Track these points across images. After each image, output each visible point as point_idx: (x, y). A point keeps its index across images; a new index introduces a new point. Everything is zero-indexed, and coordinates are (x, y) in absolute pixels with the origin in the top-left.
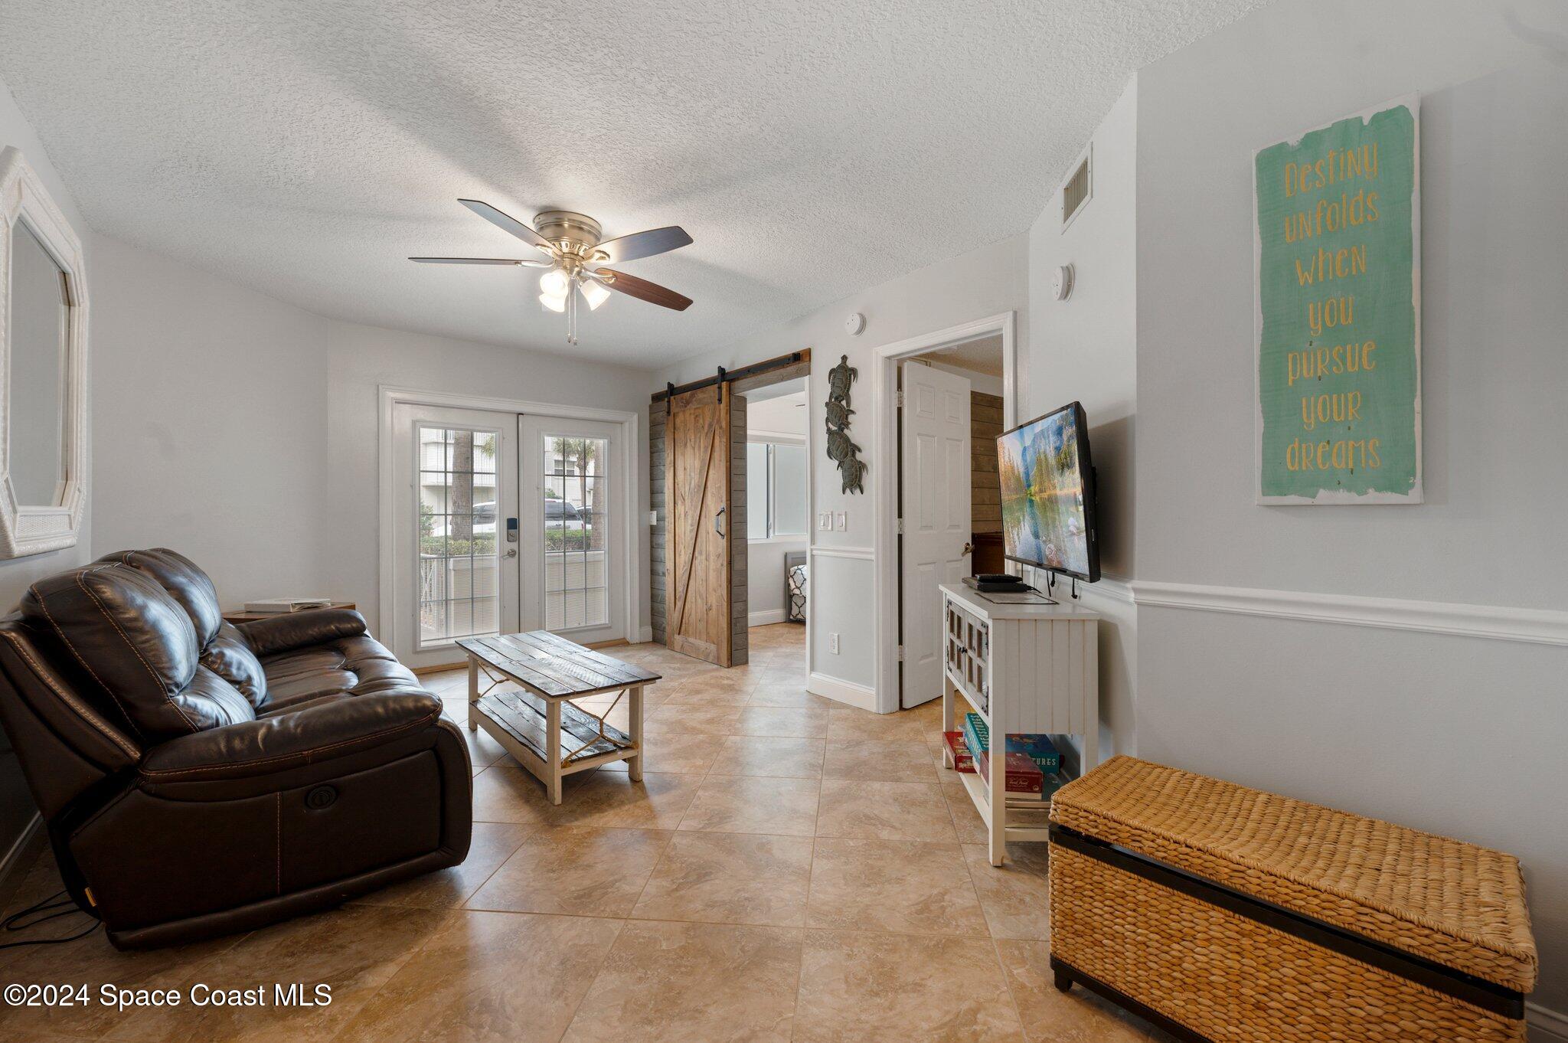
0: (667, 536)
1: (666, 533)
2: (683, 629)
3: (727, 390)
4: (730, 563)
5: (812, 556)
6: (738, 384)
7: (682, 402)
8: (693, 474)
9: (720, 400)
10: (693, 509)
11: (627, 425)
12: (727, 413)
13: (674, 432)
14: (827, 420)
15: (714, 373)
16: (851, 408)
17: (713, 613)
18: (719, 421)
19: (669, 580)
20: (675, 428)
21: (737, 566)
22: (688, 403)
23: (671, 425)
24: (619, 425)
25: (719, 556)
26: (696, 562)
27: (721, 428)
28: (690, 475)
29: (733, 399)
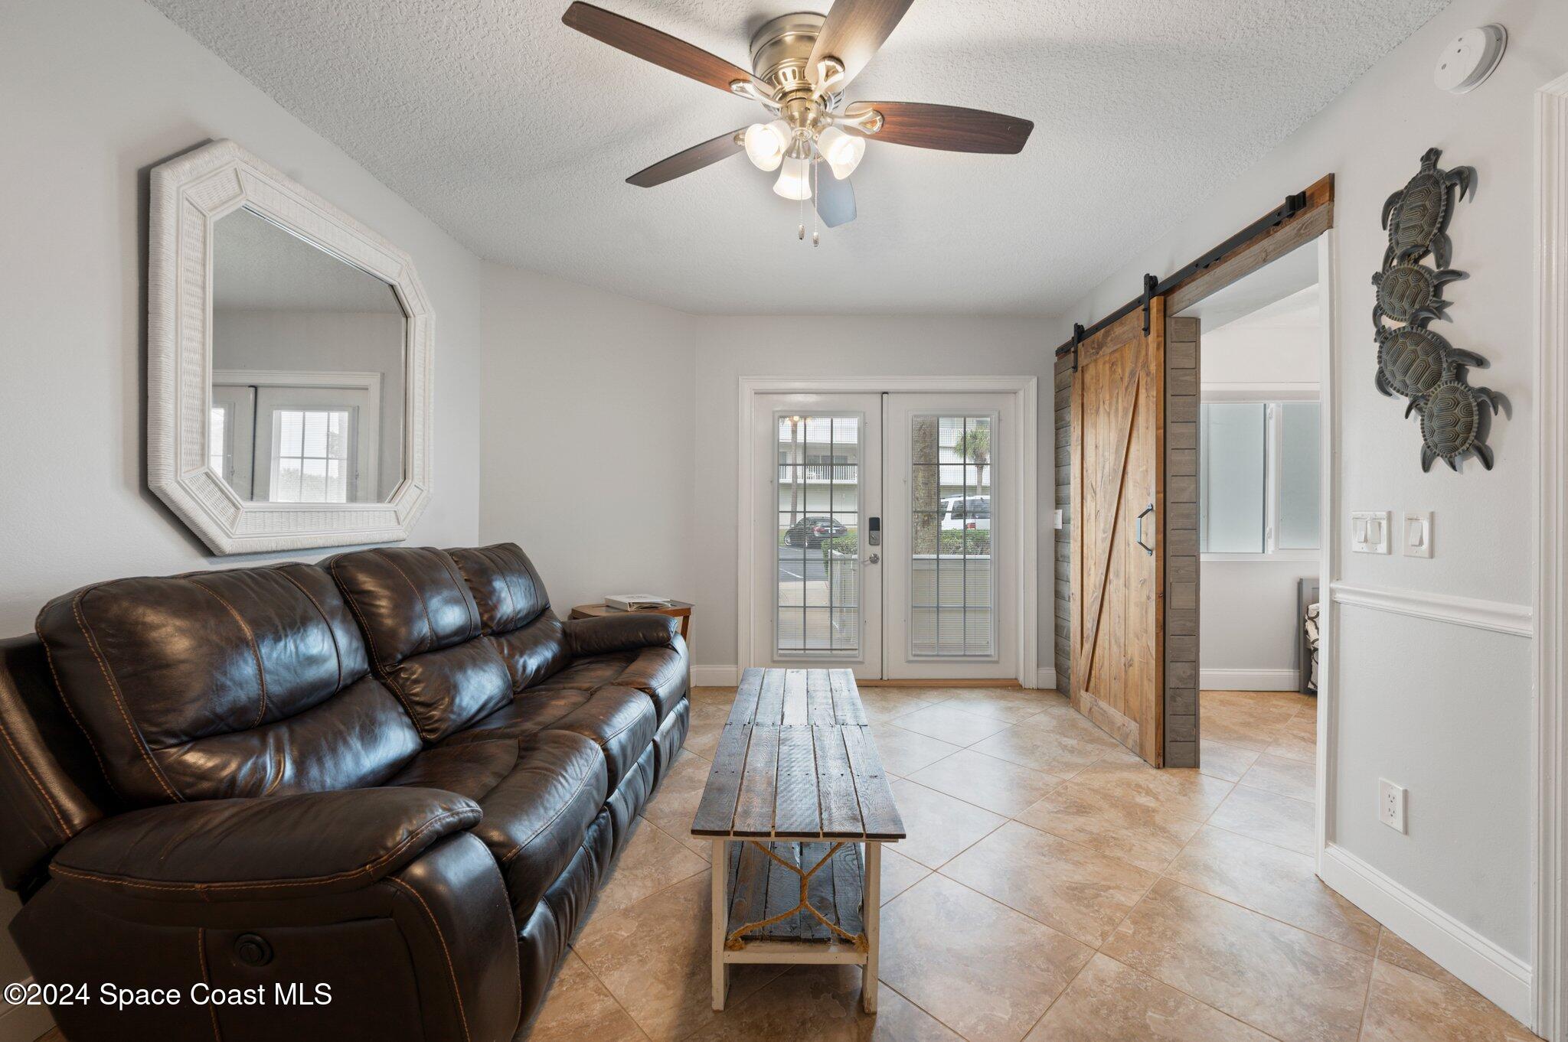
0: (1072, 545)
1: (1072, 541)
2: (1092, 684)
3: (1158, 311)
4: (1163, 597)
5: (1334, 604)
6: (1178, 296)
7: (1093, 348)
8: (1107, 454)
9: (1147, 330)
10: (1106, 506)
11: (1021, 394)
12: (1158, 349)
13: (1083, 395)
14: (1378, 313)
15: (1138, 290)
16: (1453, 266)
17: (1135, 671)
18: (1146, 364)
19: (1074, 607)
20: (1083, 389)
21: (1177, 600)
22: (1100, 346)
23: (1078, 386)
24: (1012, 396)
25: (1143, 582)
26: (1110, 588)
27: (1148, 374)
28: (1103, 455)
29: (1170, 323)
